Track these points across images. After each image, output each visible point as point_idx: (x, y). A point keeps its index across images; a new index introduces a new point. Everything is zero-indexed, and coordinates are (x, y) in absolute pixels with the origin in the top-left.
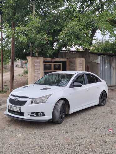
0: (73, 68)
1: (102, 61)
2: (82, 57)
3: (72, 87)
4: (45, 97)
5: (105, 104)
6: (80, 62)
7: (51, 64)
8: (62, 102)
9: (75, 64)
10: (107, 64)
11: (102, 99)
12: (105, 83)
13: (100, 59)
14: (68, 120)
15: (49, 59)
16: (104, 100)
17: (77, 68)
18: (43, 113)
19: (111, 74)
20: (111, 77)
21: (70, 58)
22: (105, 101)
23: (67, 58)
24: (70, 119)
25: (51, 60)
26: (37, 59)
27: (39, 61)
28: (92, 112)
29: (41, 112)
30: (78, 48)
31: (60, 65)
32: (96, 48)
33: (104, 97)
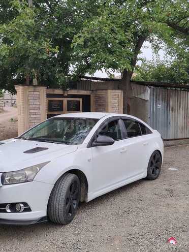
0: (101, 108)
1: (152, 97)
2: (119, 89)
3: (94, 146)
4: (31, 168)
5: (158, 176)
6: (115, 97)
7: (62, 101)
8: (72, 177)
9: (105, 101)
10: (161, 102)
11: (153, 167)
12: (159, 135)
13: (149, 92)
14: (84, 215)
15: (58, 91)
16: (157, 168)
17: (110, 108)
18: (25, 204)
19: (167, 119)
20: (167, 124)
21: (96, 90)
22: (158, 170)
23: (92, 90)
24: (88, 211)
25: (62, 93)
26: (35, 89)
27: (38, 93)
28: (134, 193)
29: (22, 203)
30: (112, 73)
31: (79, 102)
32: (142, 74)
33: (156, 162)
